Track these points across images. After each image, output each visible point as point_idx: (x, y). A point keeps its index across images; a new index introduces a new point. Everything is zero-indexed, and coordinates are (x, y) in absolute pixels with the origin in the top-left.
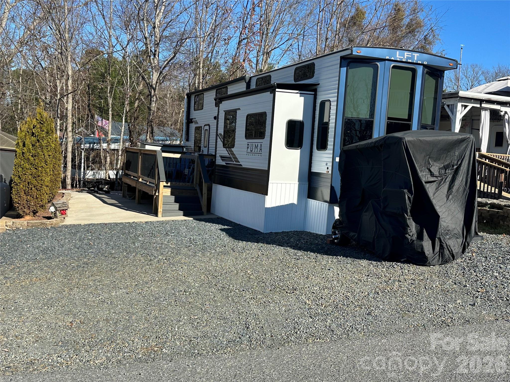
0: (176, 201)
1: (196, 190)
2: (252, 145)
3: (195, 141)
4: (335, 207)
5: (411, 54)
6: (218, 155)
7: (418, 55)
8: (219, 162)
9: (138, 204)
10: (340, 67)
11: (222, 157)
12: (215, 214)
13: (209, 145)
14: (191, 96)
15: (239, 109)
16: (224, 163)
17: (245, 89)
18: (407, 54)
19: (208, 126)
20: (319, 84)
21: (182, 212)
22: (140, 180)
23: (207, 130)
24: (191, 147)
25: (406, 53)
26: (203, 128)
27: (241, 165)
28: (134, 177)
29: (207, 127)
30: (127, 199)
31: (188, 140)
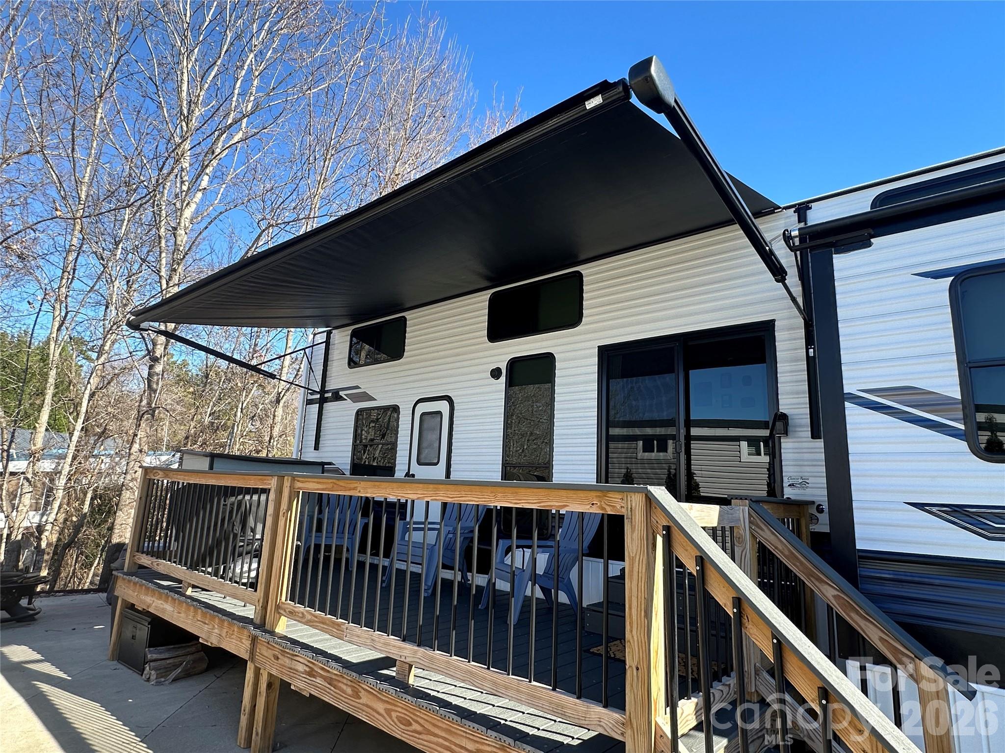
3: (354, 447)
14: (331, 333)
19: (445, 403)
23: (439, 413)
26: (406, 408)
29: (443, 407)
30: (148, 680)
31: (316, 448)
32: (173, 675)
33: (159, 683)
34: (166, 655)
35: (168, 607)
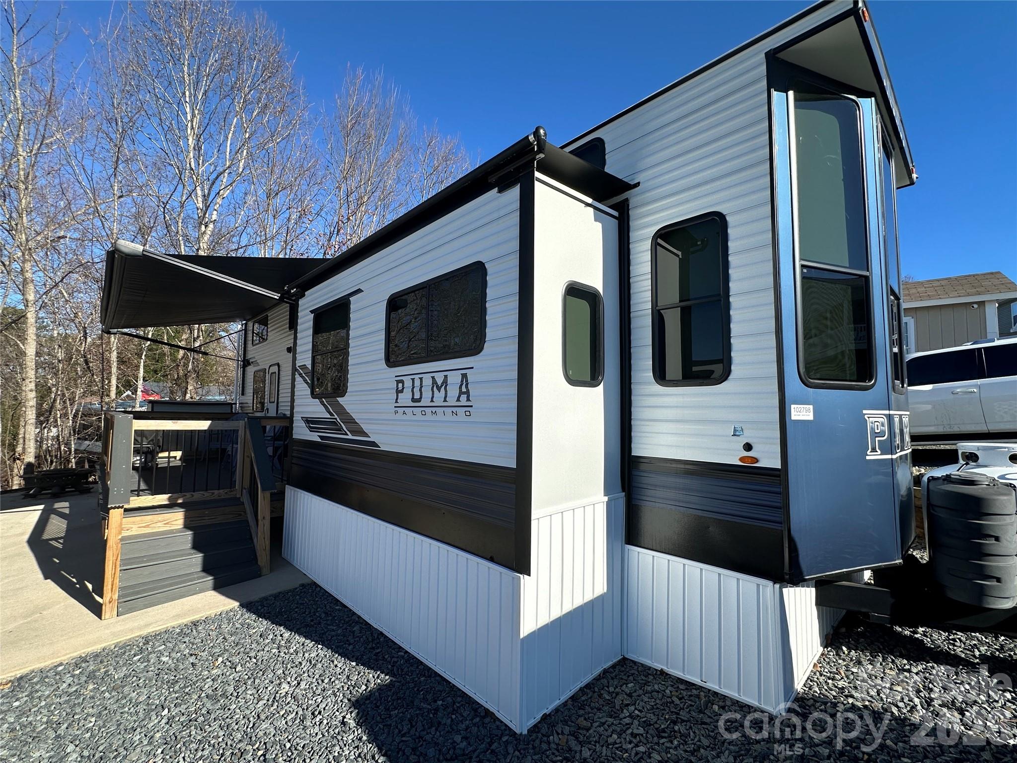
1: (243, 504)
2: (417, 383)
3: (254, 393)
6: (297, 418)
8: (301, 432)
11: (308, 421)
12: (295, 564)
13: (280, 399)
15: (359, 291)
16: (315, 437)
19: (276, 366)
20: (637, 185)
23: (275, 373)
24: (247, 403)
26: (267, 370)
27: (373, 444)
29: (275, 368)
31: (243, 394)
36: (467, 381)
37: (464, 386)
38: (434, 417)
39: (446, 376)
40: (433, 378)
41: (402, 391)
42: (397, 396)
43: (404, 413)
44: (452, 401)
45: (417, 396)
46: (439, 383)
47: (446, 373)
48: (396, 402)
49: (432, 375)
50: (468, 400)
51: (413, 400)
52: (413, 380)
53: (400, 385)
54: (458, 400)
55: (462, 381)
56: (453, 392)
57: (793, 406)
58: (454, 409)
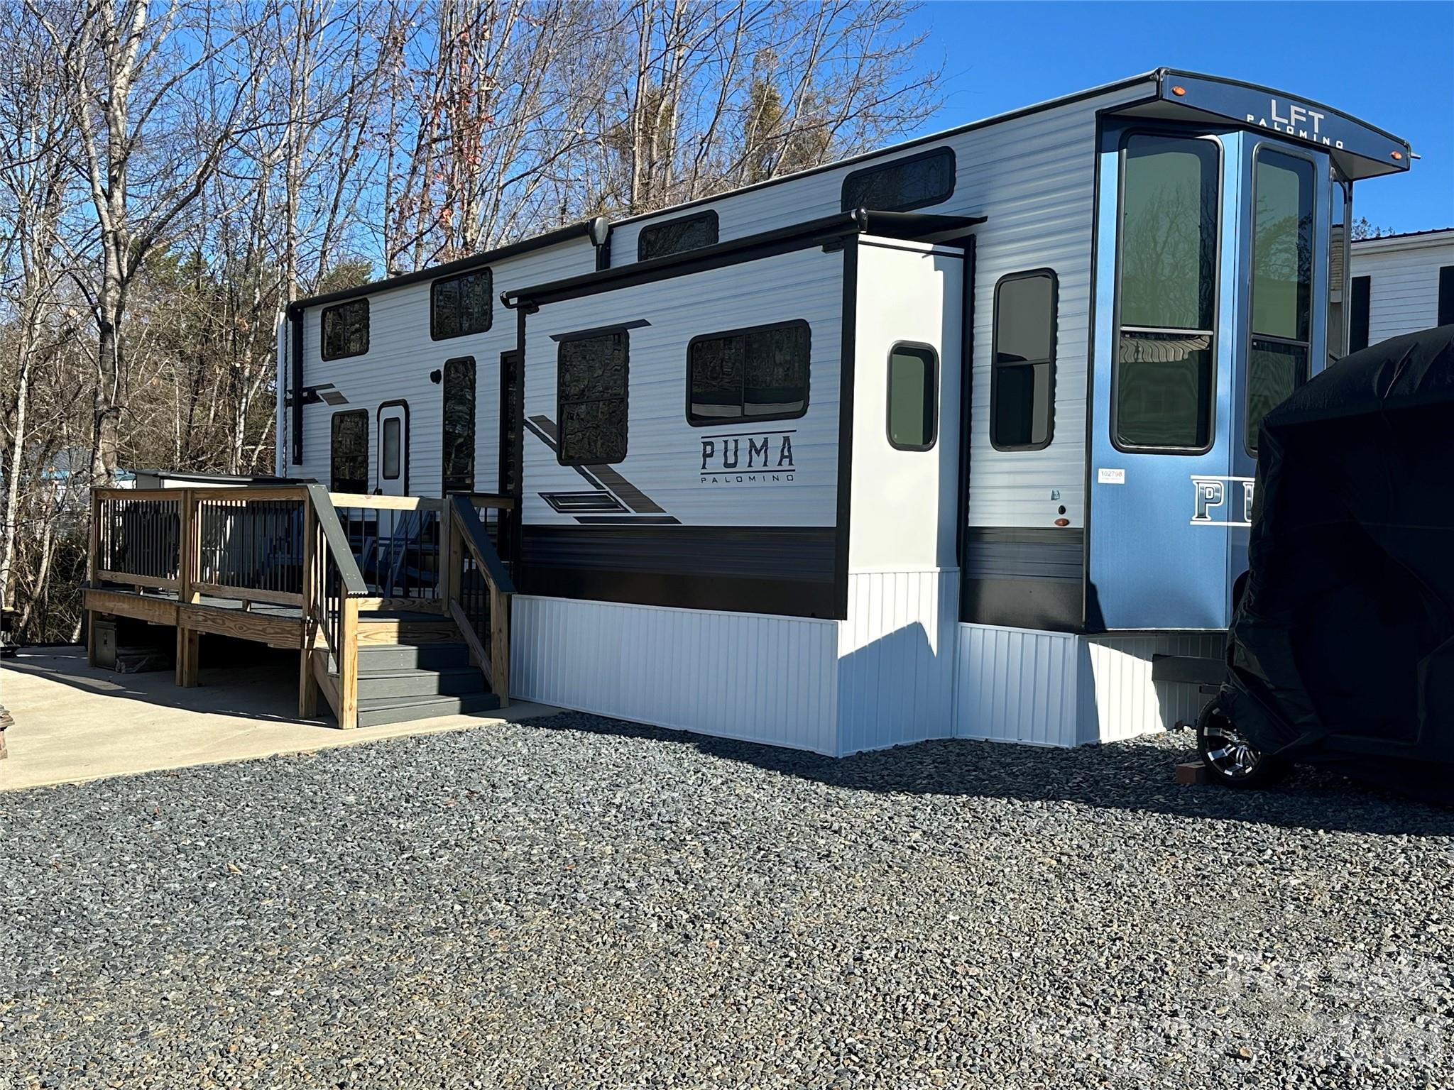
0: (423, 664)
1: (453, 620)
2: (731, 446)
3: (333, 459)
4: (1090, 644)
5: (1304, 111)
6: (532, 494)
7: (1322, 117)
8: (541, 516)
9: (190, 686)
10: (1099, 150)
11: (555, 499)
12: (537, 699)
13: (410, 471)
14: (303, 311)
15: (644, 323)
16: (569, 520)
17: (591, 268)
18: (1296, 113)
19: (401, 408)
20: (984, 219)
21: (455, 702)
22: (196, 599)
23: (397, 420)
25: (1293, 108)
26: (373, 414)
27: (671, 520)
28: (147, 590)
29: (399, 412)
30: (120, 671)
31: (298, 460)
32: (138, 666)
33: (127, 672)
34: (133, 652)
35: (126, 606)
36: (789, 444)
37: (786, 450)
38: (752, 483)
39: (766, 439)
40: (751, 440)
41: (711, 455)
42: (705, 461)
43: (714, 480)
44: (772, 465)
45: (731, 460)
46: (759, 447)
47: (766, 436)
48: (704, 467)
49: (750, 437)
50: (791, 464)
51: (726, 465)
52: (726, 442)
53: (709, 448)
54: (780, 464)
55: (784, 445)
56: (774, 456)
57: (1100, 470)
58: (775, 474)
